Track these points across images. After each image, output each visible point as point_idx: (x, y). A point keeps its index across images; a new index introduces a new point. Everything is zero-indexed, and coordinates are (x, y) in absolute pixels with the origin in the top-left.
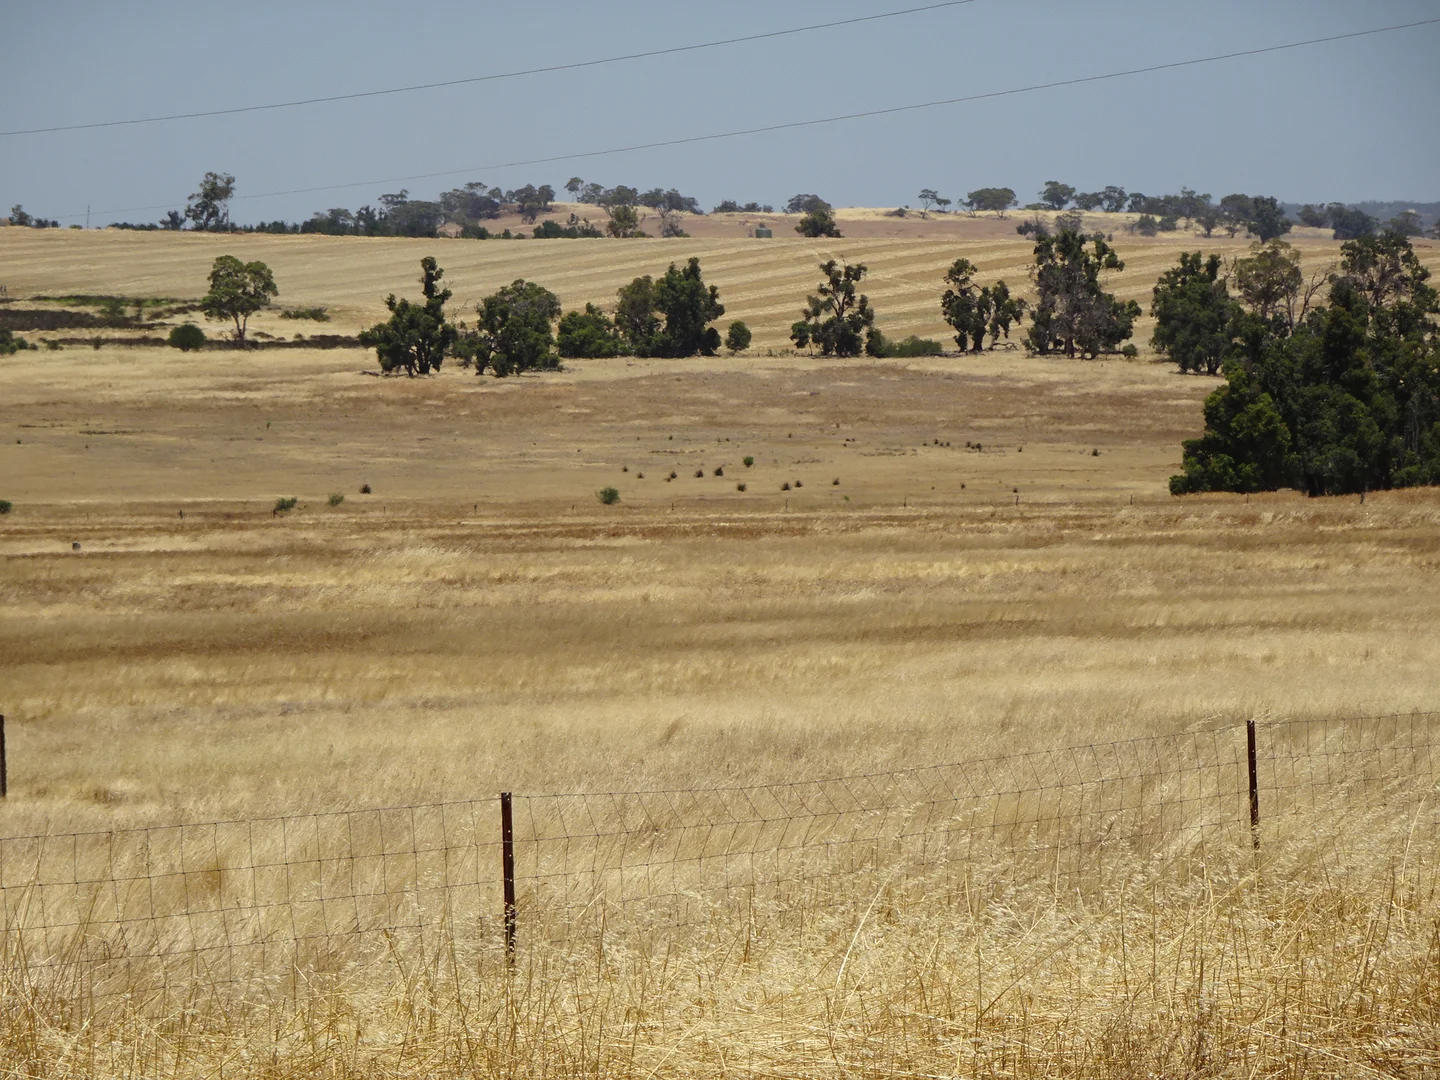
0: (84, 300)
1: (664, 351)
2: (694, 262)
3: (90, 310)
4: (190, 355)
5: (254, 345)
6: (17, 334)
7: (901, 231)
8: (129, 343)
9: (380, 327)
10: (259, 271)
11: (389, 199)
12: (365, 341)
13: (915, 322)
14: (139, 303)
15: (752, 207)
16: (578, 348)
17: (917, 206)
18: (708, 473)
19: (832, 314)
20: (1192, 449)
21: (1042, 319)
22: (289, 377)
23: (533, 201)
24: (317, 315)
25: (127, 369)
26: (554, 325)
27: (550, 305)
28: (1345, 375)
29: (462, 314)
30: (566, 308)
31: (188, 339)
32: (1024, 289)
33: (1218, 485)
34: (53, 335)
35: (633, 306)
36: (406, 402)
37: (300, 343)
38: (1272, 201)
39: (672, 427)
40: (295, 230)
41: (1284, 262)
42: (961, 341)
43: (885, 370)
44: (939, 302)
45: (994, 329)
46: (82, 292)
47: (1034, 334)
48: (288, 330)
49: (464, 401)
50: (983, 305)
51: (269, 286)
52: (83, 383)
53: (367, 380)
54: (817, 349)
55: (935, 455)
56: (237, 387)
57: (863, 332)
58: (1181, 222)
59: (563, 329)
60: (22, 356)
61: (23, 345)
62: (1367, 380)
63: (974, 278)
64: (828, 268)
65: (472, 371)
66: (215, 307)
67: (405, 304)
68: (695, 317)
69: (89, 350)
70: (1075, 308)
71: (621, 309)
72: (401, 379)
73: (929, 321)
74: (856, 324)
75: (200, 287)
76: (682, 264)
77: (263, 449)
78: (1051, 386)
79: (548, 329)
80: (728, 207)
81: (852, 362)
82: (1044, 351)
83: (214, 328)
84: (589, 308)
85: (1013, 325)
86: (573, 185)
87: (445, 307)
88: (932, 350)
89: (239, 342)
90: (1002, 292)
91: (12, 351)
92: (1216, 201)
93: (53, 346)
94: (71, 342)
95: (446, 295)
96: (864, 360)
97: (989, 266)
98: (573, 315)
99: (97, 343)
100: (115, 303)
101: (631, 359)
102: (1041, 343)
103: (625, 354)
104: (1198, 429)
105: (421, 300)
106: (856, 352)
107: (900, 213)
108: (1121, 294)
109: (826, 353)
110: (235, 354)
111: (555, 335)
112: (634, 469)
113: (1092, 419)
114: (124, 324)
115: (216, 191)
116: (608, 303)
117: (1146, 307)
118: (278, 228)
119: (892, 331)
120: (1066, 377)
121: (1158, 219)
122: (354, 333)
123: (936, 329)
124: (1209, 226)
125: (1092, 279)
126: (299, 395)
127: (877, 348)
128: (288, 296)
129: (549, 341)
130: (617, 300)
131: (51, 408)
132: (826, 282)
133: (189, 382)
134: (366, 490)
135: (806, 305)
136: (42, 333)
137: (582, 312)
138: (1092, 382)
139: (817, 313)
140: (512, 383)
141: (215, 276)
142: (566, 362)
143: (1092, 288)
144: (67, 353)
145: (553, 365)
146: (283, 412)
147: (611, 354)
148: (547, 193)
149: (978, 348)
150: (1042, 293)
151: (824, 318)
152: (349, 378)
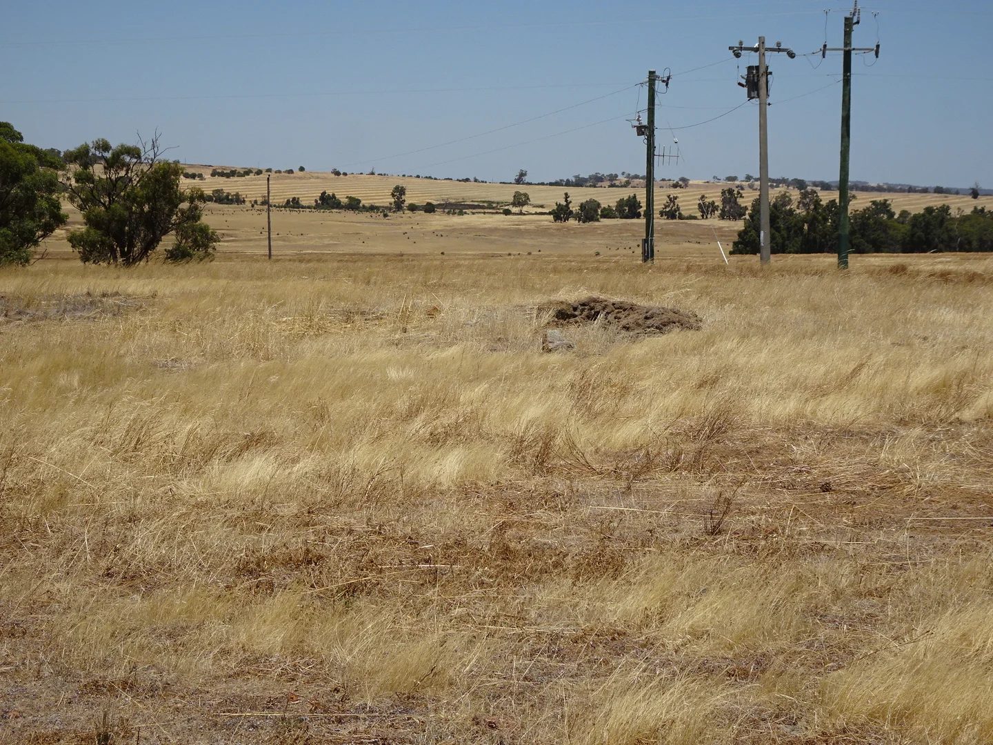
0: (484, 202)
1: (627, 217)
2: (635, 195)
3: (485, 204)
4: (508, 217)
5: (525, 214)
6: (464, 211)
7: (707, 187)
8: (493, 213)
9: (553, 210)
10: (526, 195)
11: (576, 177)
12: (550, 213)
13: (691, 211)
14: (498, 203)
15: (670, 180)
16: (604, 216)
17: (712, 180)
18: (627, 248)
19: (670, 208)
20: (735, 244)
21: (723, 210)
22: (532, 222)
23: (613, 178)
24: (542, 206)
25: (491, 220)
26: (599, 211)
27: (599, 205)
28: (774, 226)
29: (575, 208)
30: (603, 206)
31: (507, 212)
32: (718, 203)
33: (741, 253)
34: (474, 211)
35: (620, 205)
36: (558, 229)
37: (536, 214)
38: (803, 181)
39: (623, 237)
40: (547, 184)
41: (787, 197)
42: (703, 216)
43: (682, 223)
44: (697, 207)
45: (711, 212)
46: (484, 200)
47: (721, 214)
48: (534, 210)
49: (573, 229)
50: (708, 207)
51: (528, 199)
52: (479, 223)
53: (550, 224)
54: (666, 217)
55: (687, 245)
56: (517, 225)
57: (677, 213)
58: (781, 185)
59: (601, 211)
60: (465, 216)
61: (466, 213)
62: (780, 227)
63: (706, 200)
64: (669, 197)
65: (577, 222)
66: (514, 204)
67: (560, 204)
68: (635, 208)
69: (483, 214)
70: (731, 208)
71: (617, 206)
72: (558, 223)
73: (694, 211)
74: (676, 211)
75: (511, 199)
76: (632, 195)
77: (519, 240)
78: (723, 227)
79: (598, 211)
80: (663, 180)
81: (674, 221)
82: (723, 219)
83: (515, 210)
84: (609, 206)
85: (716, 212)
86: (623, 173)
87: (570, 205)
88: (695, 218)
89: (521, 213)
90: (713, 202)
91: (463, 215)
92: (790, 179)
93: (473, 213)
94: (480, 213)
95: (571, 202)
96: (677, 221)
97: (711, 197)
98: (604, 208)
99: (484, 213)
100: (490, 203)
101: (618, 219)
102: (722, 217)
103: (617, 218)
104: (736, 239)
105: (564, 203)
106: (675, 218)
107: (708, 182)
108: (743, 205)
109: (668, 218)
110: (520, 216)
111: (600, 213)
112: (609, 247)
113: (730, 236)
114: (493, 208)
115: (522, 174)
116: (613, 205)
117: (750, 208)
118: (543, 184)
119: (685, 213)
120: (727, 225)
121: (775, 184)
122: (548, 212)
123: (696, 213)
124: (788, 186)
125: (736, 200)
126: (532, 227)
127: (681, 217)
128: (533, 201)
129: (598, 214)
130: (616, 204)
131: (469, 230)
132: (668, 200)
133: (505, 223)
134: (540, 251)
135: (663, 207)
136: (471, 210)
137: (607, 207)
138: (733, 227)
139: (665, 208)
140: (587, 224)
141: (515, 196)
142: (602, 220)
143: (735, 202)
144: (477, 215)
145: (598, 220)
146: (527, 232)
147: (614, 218)
148: (616, 176)
149: (707, 217)
150: (723, 204)
151: (667, 210)
152: (546, 223)
